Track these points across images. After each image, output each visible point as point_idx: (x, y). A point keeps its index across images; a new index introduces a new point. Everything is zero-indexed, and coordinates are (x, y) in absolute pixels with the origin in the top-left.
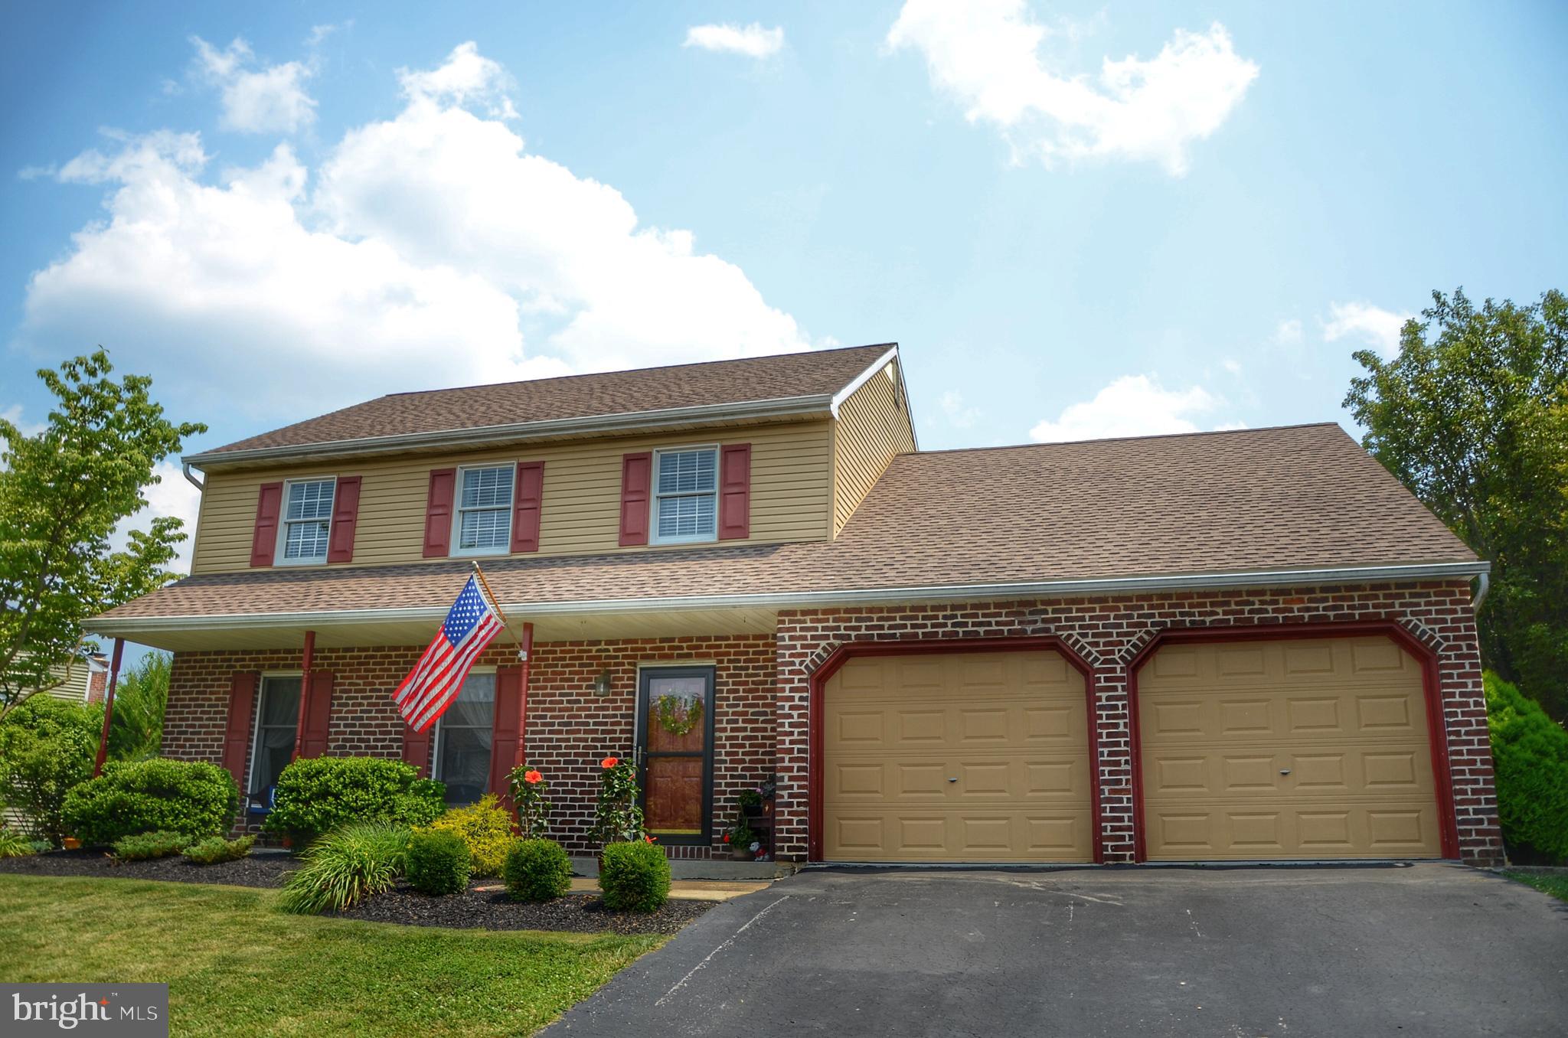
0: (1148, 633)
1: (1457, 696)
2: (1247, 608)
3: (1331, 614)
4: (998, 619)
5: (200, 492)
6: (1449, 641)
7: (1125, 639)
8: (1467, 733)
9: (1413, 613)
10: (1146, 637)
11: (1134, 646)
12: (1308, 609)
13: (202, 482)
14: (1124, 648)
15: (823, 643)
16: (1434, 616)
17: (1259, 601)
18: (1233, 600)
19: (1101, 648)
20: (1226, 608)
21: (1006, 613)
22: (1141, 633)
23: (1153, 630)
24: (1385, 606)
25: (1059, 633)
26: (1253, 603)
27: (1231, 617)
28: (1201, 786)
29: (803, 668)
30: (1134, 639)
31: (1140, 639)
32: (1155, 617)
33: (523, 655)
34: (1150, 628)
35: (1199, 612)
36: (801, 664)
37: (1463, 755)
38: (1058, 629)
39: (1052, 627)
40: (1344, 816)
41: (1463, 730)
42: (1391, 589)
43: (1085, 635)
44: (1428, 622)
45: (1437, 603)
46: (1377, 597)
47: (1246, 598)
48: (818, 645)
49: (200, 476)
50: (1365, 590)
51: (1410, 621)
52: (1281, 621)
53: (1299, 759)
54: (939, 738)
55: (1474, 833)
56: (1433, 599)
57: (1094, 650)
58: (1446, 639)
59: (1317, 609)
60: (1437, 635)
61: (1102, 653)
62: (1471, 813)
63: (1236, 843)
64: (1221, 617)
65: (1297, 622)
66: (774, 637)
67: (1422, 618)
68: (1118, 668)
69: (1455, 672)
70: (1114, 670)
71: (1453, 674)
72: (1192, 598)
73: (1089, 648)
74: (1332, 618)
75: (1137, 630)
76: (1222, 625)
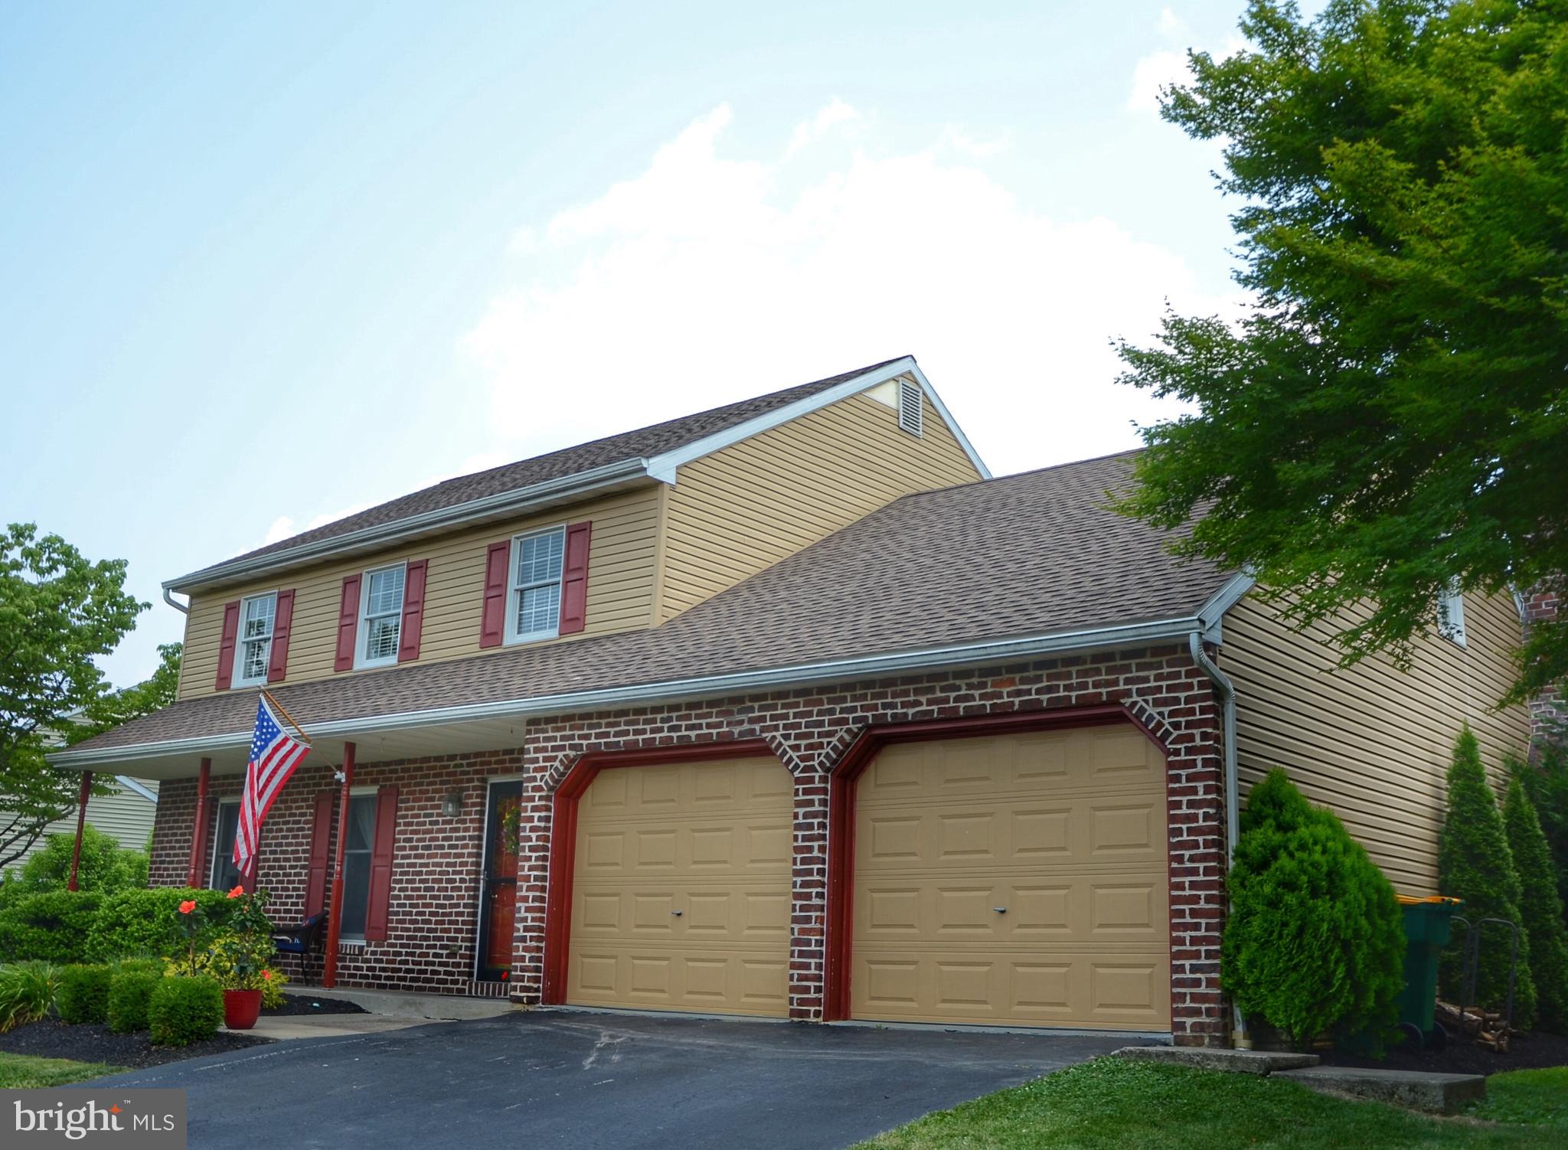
0: (848, 731)
1: (1184, 806)
2: (953, 695)
3: (1044, 697)
4: (709, 720)
5: (185, 615)
6: (1180, 729)
7: (825, 740)
8: (1192, 859)
9: (1140, 692)
10: (847, 738)
11: (835, 748)
12: (1019, 693)
13: (186, 605)
14: (824, 752)
15: (560, 755)
16: (1164, 695)
17: (967, 684)
18: (938, 685)
19: (803, 752)
20: (929, 696)
21: (717, 713)
22: (842, 732)
23: (854, 727)
24: (1108, 684)
25: (764, 735)
26: (959, 689)
27: (935, 708)
28: (911, 926)
29: (542, 784)
30: (834, 740)
31: (841, 740)
32: (856, 712)
33: (341, 776)
34: (851, 726)
35: (902, 702)
36: (541, 780)
37: (1184, 889)
38: (763, 730)
39: (757, 727)
40: (1064, 970)
41: (1187, 854)
42: (1115, 660)
43: (787, 737)
44: (1157, 703)
45: (1171, 676)
46: (1098, 672)
47: (951, 682)
48: (557, 757)
49: (184, 599)
50: (1085, 663)
51: (1134, 703)
52: (988, 711)
53: (1020, 893)
54: (670, 863)
55: (1188, 998)
56: (1166, 670)
57: (794, 755)
58: (1176, 726)
59: (1029, 692)
60: (1166, 722)
61: (803, 759)
62: (1188, 971)
63: (944, 1001)
64: (924, 708)
65: (1004, 711)
66: (522, 751)
67: (1150, 698)
68: (817, 775)
69: (1184, 772)
70: (811, 780)
71: (1180, 775)
72: (895, 685)
73: (790, 752)
74: (1045, 704)
75: (838, 728)
76: (924, 719)
